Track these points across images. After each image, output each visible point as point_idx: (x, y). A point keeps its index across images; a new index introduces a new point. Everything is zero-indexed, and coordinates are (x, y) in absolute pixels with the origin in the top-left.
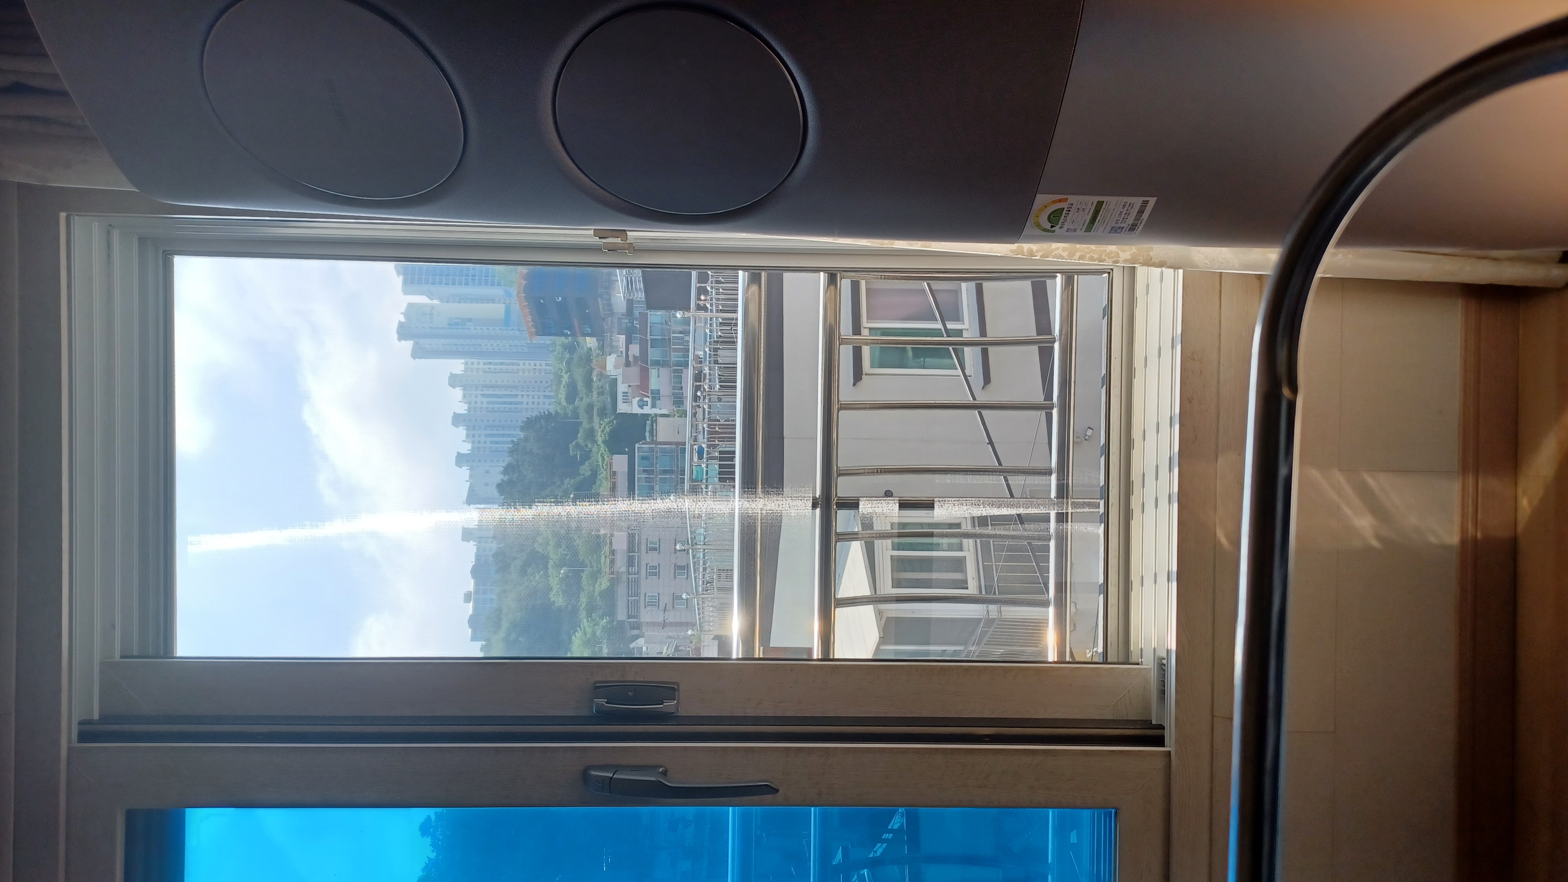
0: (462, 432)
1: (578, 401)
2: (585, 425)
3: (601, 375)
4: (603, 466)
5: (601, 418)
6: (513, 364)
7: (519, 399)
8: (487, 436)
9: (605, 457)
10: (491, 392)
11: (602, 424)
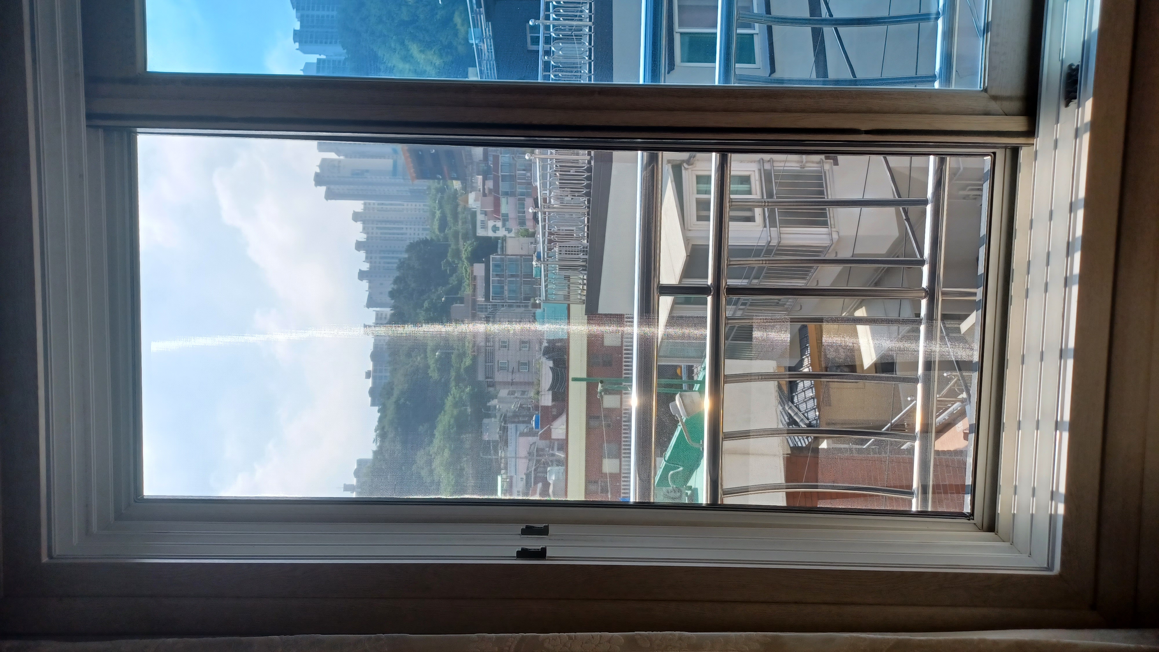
0: (362, 254)
1: (448, 230)
2: (453, 246)
3: (466, 208)
4: (466, 276)
5: (465, 241)
6: (400, 205)
7: (404, 231)
8: (381, 258)
9: (468, 270)
10: (383, 225)
11: (465, 245)
